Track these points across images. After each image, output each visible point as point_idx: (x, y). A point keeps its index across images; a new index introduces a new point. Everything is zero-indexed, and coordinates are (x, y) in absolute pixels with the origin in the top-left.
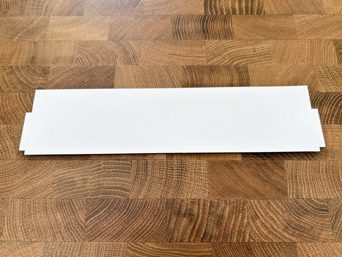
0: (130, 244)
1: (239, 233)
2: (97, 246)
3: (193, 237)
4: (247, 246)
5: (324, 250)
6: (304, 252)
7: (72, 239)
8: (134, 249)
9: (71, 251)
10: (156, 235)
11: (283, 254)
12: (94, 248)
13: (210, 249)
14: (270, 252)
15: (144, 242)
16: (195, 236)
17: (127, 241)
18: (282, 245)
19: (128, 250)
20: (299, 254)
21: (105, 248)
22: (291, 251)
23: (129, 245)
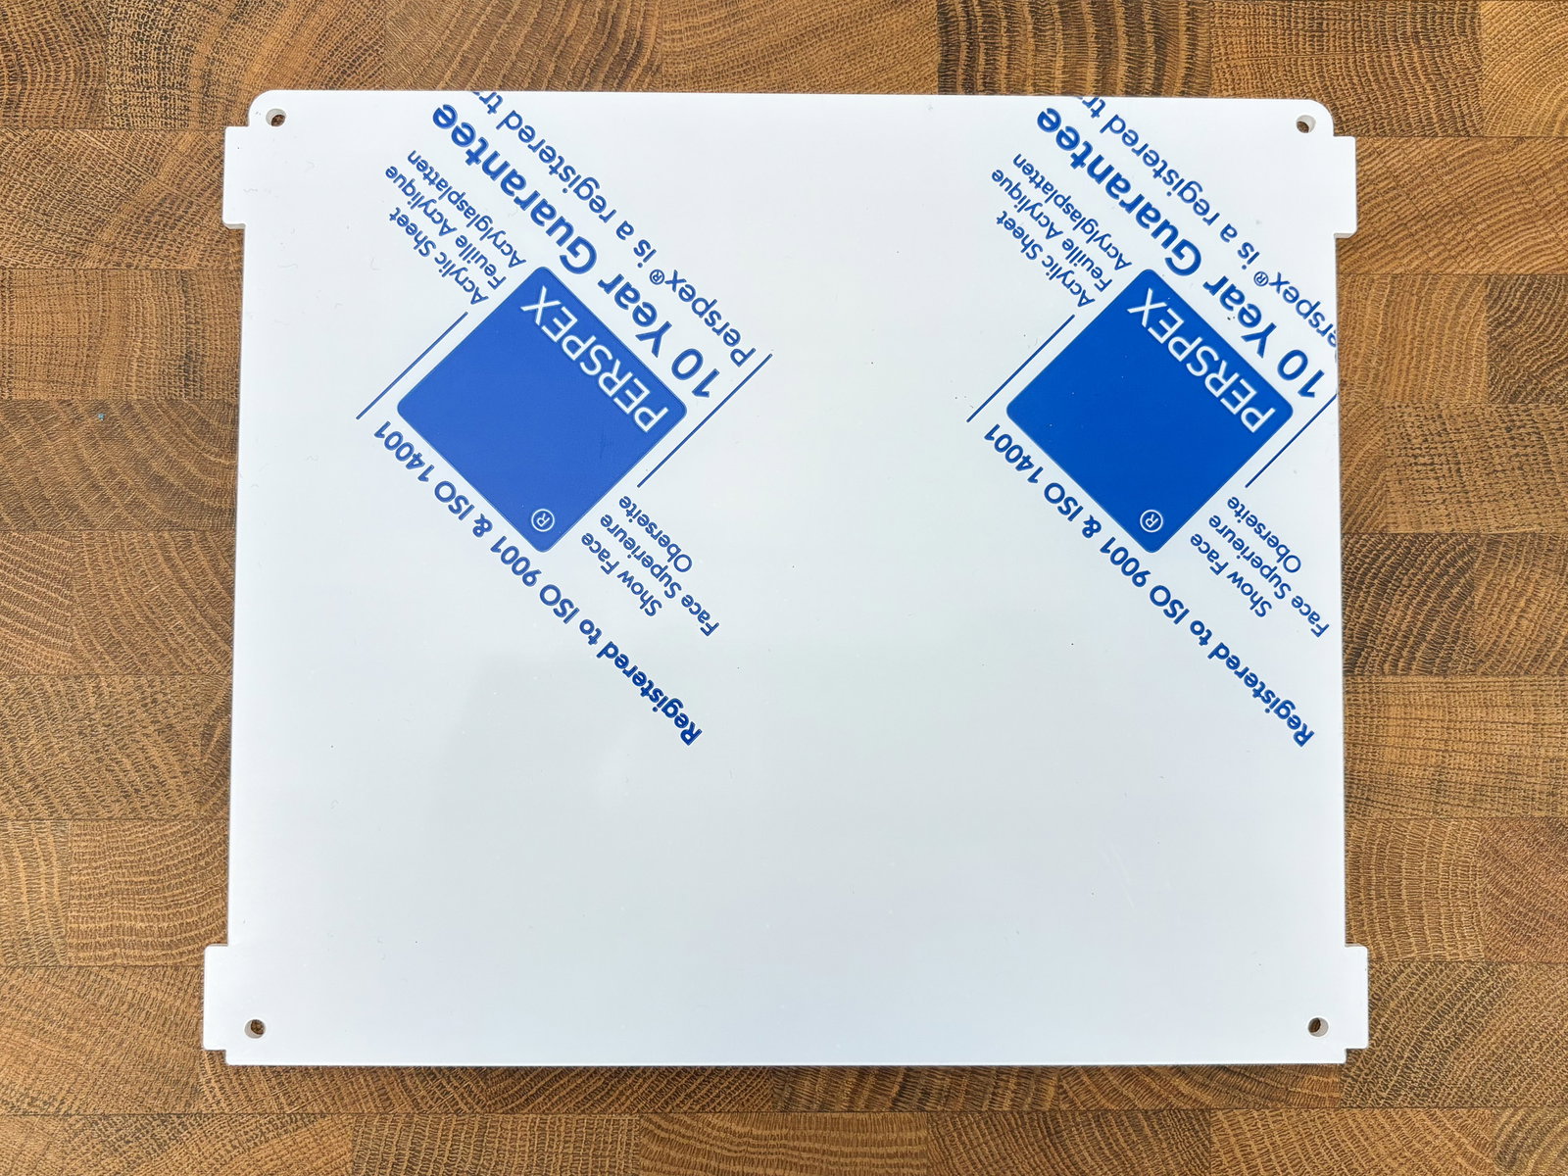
0: (650, 1121)
1: (1023, 1080)
2: (536, 1128)
3: (866, 1093)
4: (1045, 1123)
5: (1302, 1132)
6: (1233, 1140)
7: (446, 1106)
8: (663, 1134)
9: (449, 1144)
10: (737, 1089)
11: (1164, 1145)
12: (526, 1135)
13: (923, 1133)
14: (1122, 1140)
15: (698, 1112)
16: (872, 1091)
17: (639, 1111)
18: (1164, 1117)
19: (645, 1141)
20: (1217, 1146)
21: (563, 1134)
22: (1192, 1136)
23: (646, 1125)
